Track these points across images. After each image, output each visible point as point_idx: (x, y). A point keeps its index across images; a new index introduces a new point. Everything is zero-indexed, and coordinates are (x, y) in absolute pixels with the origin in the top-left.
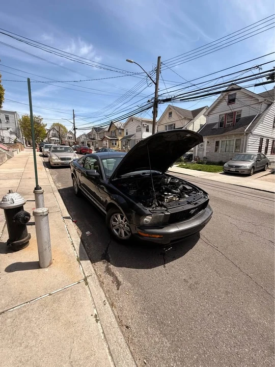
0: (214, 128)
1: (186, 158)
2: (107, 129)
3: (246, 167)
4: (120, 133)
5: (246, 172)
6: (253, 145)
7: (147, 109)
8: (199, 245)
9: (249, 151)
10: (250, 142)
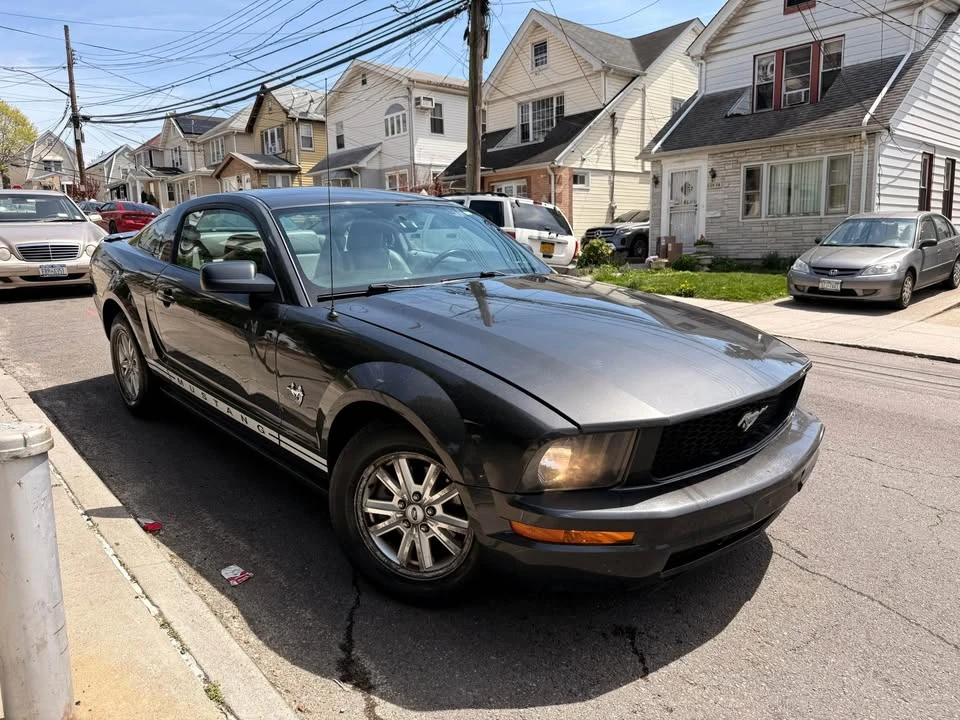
0: (734, 110)
1: (619, 250)
2: (241, 124)
3: (882, 270)
4: (309, 142)
5: (884, 295)
6: (899, 183)
7: (440, 20)
8: (777, 578)
9: (883, 209)
10: (885, 171)
